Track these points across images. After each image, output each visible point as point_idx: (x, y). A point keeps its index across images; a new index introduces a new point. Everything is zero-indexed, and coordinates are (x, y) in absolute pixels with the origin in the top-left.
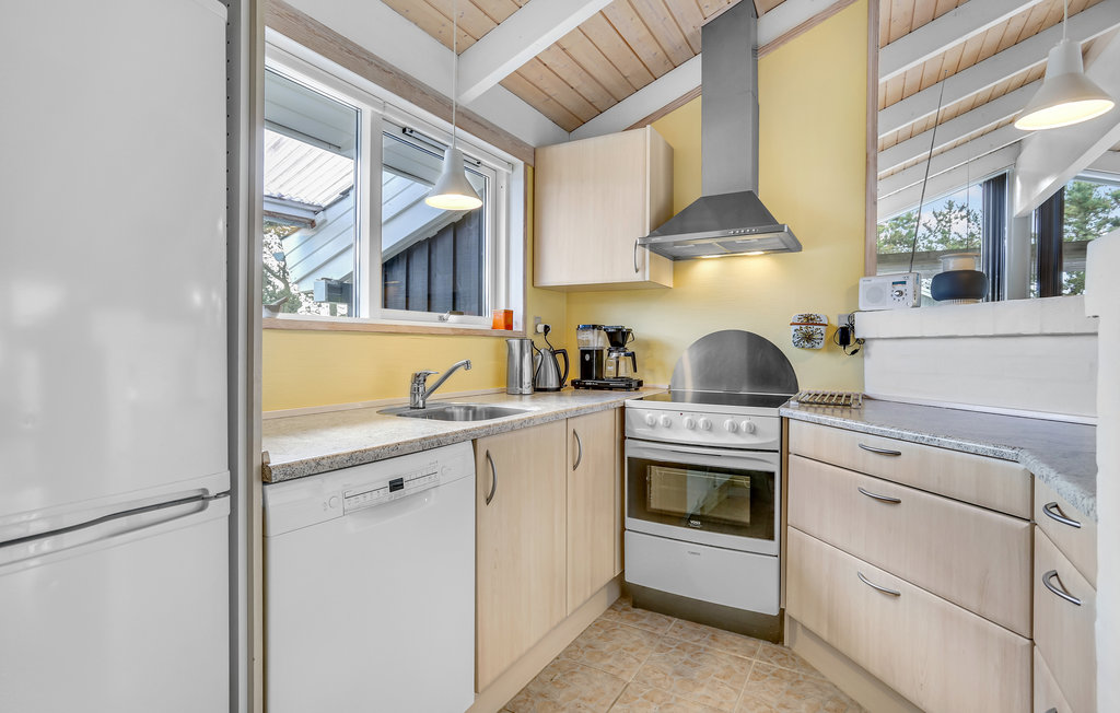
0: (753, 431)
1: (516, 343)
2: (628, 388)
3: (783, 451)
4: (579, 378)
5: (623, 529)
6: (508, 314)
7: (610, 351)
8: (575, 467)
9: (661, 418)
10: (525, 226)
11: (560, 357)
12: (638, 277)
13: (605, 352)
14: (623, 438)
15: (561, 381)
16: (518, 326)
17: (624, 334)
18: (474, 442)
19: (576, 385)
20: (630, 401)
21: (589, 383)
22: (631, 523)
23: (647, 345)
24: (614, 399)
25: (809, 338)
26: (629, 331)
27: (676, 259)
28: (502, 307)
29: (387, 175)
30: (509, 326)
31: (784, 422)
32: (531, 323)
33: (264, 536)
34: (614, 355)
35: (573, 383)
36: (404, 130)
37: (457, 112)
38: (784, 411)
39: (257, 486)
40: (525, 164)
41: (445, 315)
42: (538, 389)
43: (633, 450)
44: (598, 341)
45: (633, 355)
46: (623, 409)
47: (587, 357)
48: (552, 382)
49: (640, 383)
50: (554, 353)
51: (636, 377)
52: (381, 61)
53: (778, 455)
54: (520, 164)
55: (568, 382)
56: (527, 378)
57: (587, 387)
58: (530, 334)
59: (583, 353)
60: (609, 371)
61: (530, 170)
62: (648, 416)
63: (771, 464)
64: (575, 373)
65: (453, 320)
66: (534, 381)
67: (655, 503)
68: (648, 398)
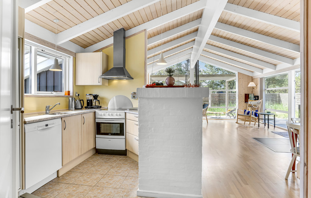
0: (120, 115)
1: (71, 99)
2: (98, 108)
3: (125, 119)
4: (86, 106)
5: (96, 137)
6: (69, 92)
7: (94, 100)
8: (83, 124)
9: (103, 114)
10: (73, 71)
11: (82, 102)
12: (99, 84)
13: (93, 100)
14: (95, 118)
15: (82, 107)
16: (71, 94)
17: (97, 96)
18: (61, 118)
19: (86, 108)
20: (97, 111)
21: (89, 107)
22: (97, 136)
23: (102, 99)
24: (93, 110)
25: (134, 97)
26: (98, 95)
27: (109, 80)
28: (67, 90)
29: (38, 57)
30: (69, 94)
31: (125, 113)
32: (75, 93)
33: (25, 133)
34: (95, 101)
35: (85, 107)
36: (42, 50)
37: (57, 47)
38: (125, 111)
39: (23, 124)
40: (73, 57)
41: (53, 92)
42: (76, 109)
43: (97, 121)
44: (91, 98)
45: (99, 101)
46: (95, 112)
47: (88, 101)
48: (80, 107)
49: (101, 107)
50: (80, 101)
51: (100, 105)
52: (38, 38)
53: (125, 120)
54: (72, 57)
55: (84, 107)
56: (73, 106)
57: (89, 108)
58: (74, 96)
59: (87, 100)
60: (94, 104)
61: (74, 58)
62: (100, 113)
63: (123, 121)
64: (85, 105)
65: (54, 93)
66: (75, 107)
67: (102, 131)
68: (103, 110)
